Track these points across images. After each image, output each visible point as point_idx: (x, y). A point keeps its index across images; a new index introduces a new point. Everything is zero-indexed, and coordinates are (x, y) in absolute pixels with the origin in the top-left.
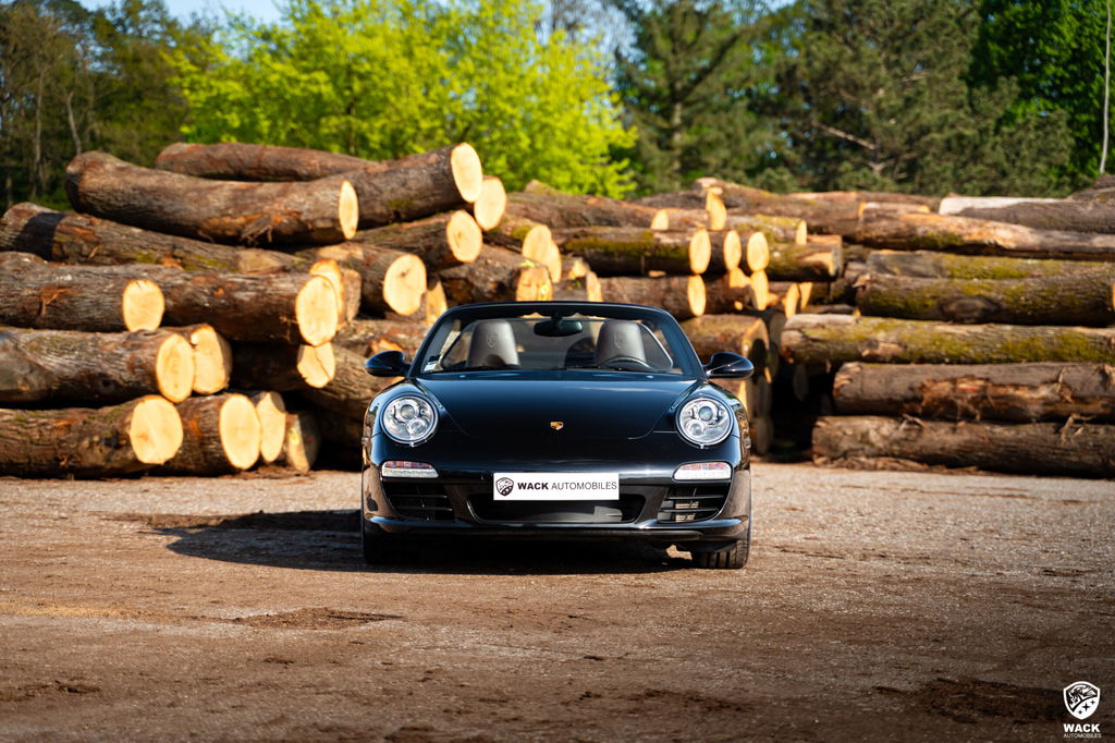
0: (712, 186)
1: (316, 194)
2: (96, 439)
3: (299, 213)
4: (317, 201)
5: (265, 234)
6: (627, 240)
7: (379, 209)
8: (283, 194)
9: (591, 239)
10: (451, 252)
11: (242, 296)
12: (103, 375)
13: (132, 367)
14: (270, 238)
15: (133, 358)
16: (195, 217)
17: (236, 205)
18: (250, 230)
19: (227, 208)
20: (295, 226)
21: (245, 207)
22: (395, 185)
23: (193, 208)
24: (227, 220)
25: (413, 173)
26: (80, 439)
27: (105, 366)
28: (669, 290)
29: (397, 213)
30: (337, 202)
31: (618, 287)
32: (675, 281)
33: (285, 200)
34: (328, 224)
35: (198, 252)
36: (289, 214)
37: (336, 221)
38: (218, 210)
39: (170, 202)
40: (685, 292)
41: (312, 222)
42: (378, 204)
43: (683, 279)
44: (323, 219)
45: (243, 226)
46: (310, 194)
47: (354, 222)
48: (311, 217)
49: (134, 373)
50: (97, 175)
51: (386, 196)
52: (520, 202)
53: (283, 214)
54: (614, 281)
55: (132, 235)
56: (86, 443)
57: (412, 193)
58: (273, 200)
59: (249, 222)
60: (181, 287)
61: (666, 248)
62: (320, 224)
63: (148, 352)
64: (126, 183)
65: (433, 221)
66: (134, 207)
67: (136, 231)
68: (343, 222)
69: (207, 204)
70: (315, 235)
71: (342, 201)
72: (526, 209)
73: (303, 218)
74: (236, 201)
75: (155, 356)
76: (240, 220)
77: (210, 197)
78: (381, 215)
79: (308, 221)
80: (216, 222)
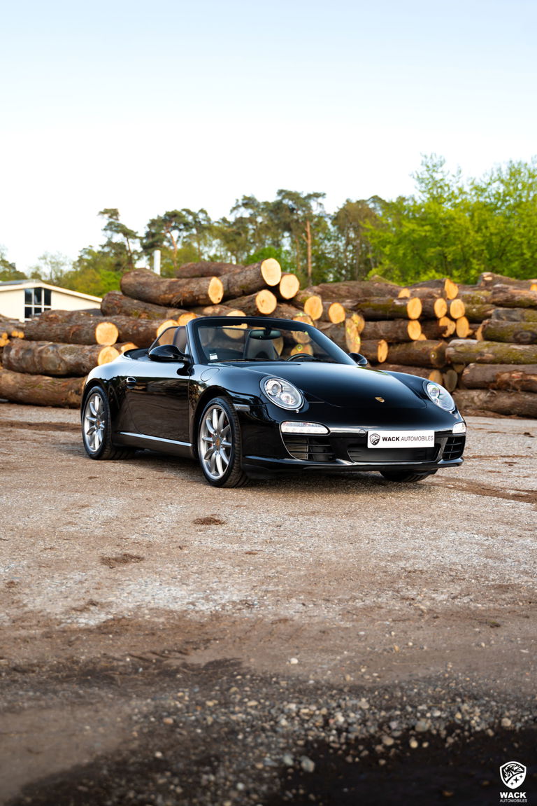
0: (488, 276)
1: (201, 283)
2: (73, 391)
3: (193, 292)
4: (200, 287)
5: (180, 302)
6: (381, 303)
7: (237, 290)
8: (188, 283)
9: (367, 303)
10: (258, 309)
11: (141, 329)
12: (82, 364)
13: (90, 360)
14: (182, 304)
15: (91, 357)
16: (155, 295)
17: (170, 289)
18: (174, 300)
19: (166, 290)
20: (192, 298)
21: (173, 290)
22: (242, 279)
23: (154, 290)
24: (167, 296)
25: (248, 273)
26: (68, 391)
27: (83, 359)
28: (399, 327)
29: (243, 291)
30: (208, 286)
31: (379, 326)
32: (402, 323)
33: (188, 287)
34: (205, 297)
35: (154, 310)
36: (190, 292)
37: (207, 295)
38: (163, 291)
39: (147, 288)
40: (406, 328)
41: (198, 296)
42: (236, 287)
43: (406, 322)
44: (202, 294)
45: (173, 298)
46: (198, 283)
47: (221, 295)
48: (198, 293)
49: (91, 363)
50: (126, 277)
51: (239, 283)
52: (347, 286)
53: (187, 293)
54: (377, 323)
55: (133, 304)
56: (70, 393)
57: (249, 282)
58: (184, 286)
59: (174, 296)
60: (124, 325)
61: (398, 306)
62: (201, 297)
63: (96, 353)
64: (136, 280)
65: (253, 295)
66: (136, 291)
67: (135, 301)
68: (210, 296)
69: (159, 289)
70: (201, 302)
71: (210, 286)
72: (348, 289)
73: (194, 294)
74: (171, 288)
75: (98, 355)
76: (171, 296)
77: (161, 286)
78: (238, 292)
79: (196, 296)
80: (162, 297)
